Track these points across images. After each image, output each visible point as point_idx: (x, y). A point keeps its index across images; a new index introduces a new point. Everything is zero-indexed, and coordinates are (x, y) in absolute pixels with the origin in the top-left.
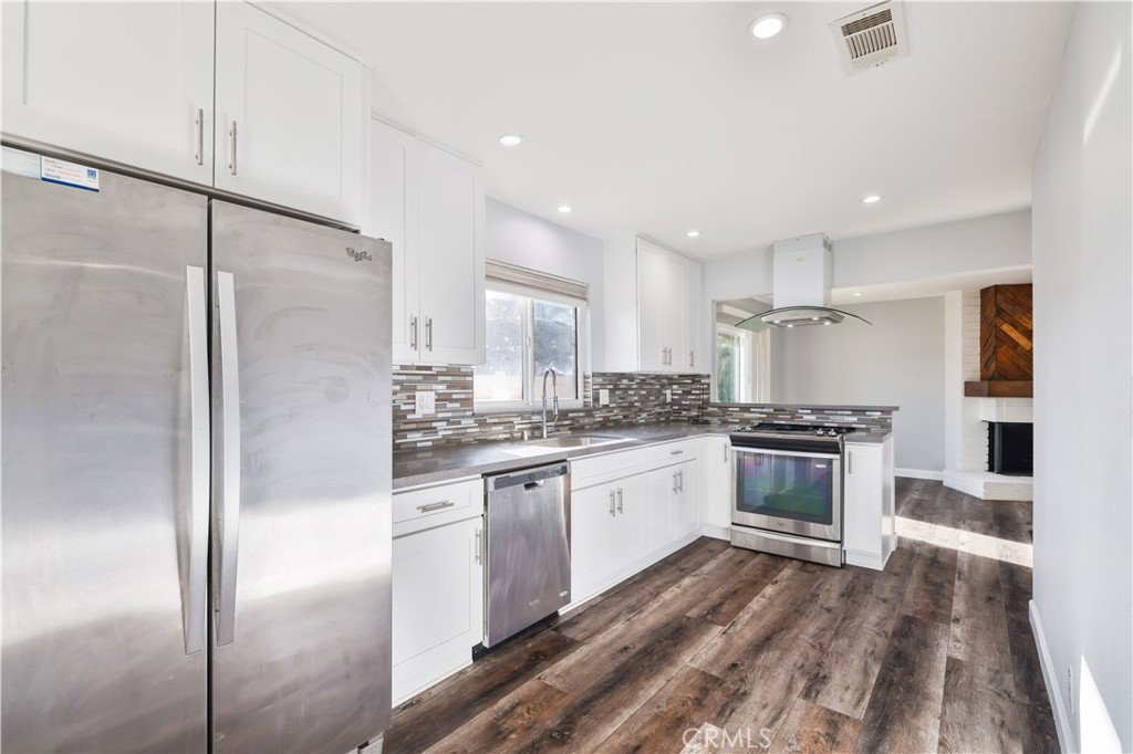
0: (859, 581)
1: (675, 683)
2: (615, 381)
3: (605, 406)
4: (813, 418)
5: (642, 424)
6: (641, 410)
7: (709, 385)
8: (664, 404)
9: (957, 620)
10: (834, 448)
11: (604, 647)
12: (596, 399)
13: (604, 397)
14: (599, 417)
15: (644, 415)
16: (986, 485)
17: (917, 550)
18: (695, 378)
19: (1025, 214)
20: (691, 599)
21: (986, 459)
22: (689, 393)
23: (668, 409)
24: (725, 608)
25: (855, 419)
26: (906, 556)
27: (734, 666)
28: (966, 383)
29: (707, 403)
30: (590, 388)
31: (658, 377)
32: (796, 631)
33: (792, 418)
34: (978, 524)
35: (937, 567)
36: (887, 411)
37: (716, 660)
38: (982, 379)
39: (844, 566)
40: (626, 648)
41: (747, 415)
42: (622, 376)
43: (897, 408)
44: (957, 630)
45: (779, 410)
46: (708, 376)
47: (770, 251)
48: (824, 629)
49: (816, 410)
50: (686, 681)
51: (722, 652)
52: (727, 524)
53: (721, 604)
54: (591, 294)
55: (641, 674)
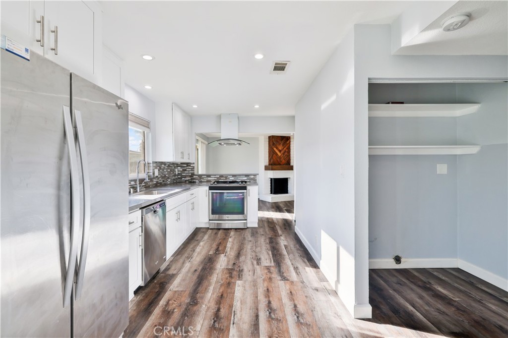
0: (254, 231)
1: (220, 275)
2: (160, 165)
3: (157, 177)
4: (233, 178)
5: (169, 184)
6: (168, 178)
7: (194, 167)
8: (175, 175)
9: (281, 236)
10: (245, 188)
11: (188, 272)
12: (154, 174)
13: (156, 172)
14: (155, 181)
15: (169, 180)
16: (272, 198)
17: (263, 219)
18: (188, 164)
19: (293, 117)
20: (207, 249)
21: (270, 190)
22: (185, 170)
23: (176, 177)
24: (220, 248)
25: (246, 178)
27: (234, 264)
28: (265, 166)
29: (193, 174)
30: (151, 168)
31: (173, 164)
32: (245, 249)
33: (226, 179)
35: (270, 223)
36: (255, 175)
37: (228, 264)
38: (269, 165)
39: (248, 228)
40: (196, 270)
41: (209, 179)
42: (162, 163)
43: (258, 174)
45: (222, 176)
46: (194, 163)
47: (219, 117)
48: (252, 246)
49: (234, 176)
50: (223, 273)
51: (228, 261)
52: (207, 220)
53: (218, 248)
54: (151, 125)
55: (207, 276)
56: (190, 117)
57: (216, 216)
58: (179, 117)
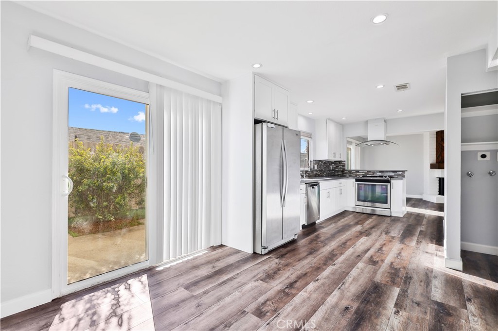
0: (396, 220)
1: (353, 232)
2: (318, 162)
3: (316, 170)
4: (380, 174)
5: (325, 176)
6: (324, 172)
7: (345, 164)
8: (330, 170)
10: (388, 182)
11: (332, 228)
12: (314, 168)
13: (316, 166)
14: (315, 173)
15: (325, 173)
16: (437, 198)
18: (340, 162)
20: (350, 221)
21: (438, 190)
22: (338, 167)
23: (331, 172)
24: (359, 223)
25: (394, 174)
26: (409, 215)
27: (366, 230)
28: (431, 164)
29: (344, 170)
30: (312, 164)
31: (328, 162)
32: (380, 226)
33: (373, 174)
34: (433, 208)
35: (419, 218)
36: (403, 172)
38: (437, 162)
39: (391, 216)
40: (337, 228)
41: (358, 173)
42: (320, 161)
43: (407, 171)
44: (423, 226)
45: (369, 172)
46: (345, 161)
47: (366, 122)
48: (387, 226)
49: (381, 172)
50: (355, 232)
51: (362, 229)
52: (354, 206)
54: (313, 136)
55: (344, 231)
56: (342, 126)
57: (361, 203)
58: (332, 128)
